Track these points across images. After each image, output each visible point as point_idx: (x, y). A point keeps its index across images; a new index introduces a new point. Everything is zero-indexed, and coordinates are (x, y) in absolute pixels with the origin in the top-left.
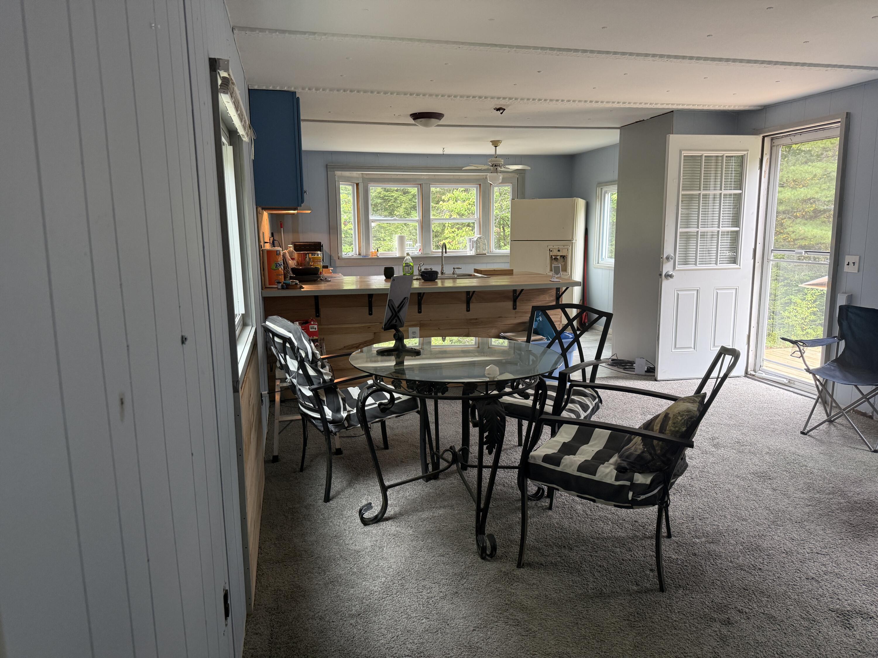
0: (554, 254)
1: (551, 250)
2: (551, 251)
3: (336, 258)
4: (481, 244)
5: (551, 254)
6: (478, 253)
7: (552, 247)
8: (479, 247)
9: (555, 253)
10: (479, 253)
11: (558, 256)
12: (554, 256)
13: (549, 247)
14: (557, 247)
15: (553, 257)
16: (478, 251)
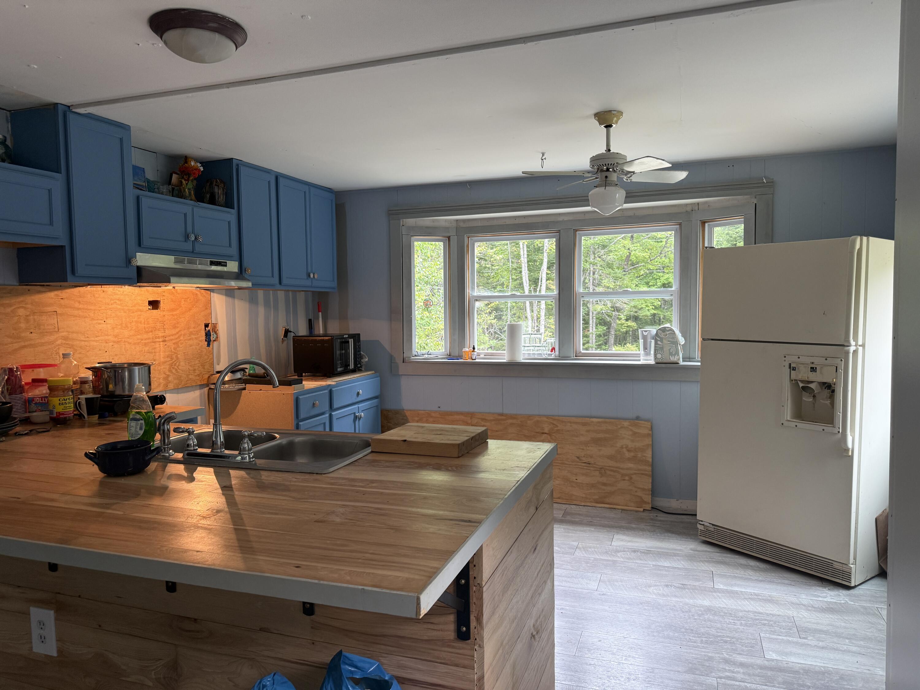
0: (800, 377)
1: (792, 365)
2: (794, 369)
3: (399, 361)
4: (664, 341)
5: (793, 377)
6: (658, 361)
7: (795, 359)
8: (662, 348)
9: (804, 374)
10: (660, 361)
11: (812, 382)
12: (802, 381)
13: (790, 359)
14: (808, 360)
15: (801, 385)
16: (659, 356)
